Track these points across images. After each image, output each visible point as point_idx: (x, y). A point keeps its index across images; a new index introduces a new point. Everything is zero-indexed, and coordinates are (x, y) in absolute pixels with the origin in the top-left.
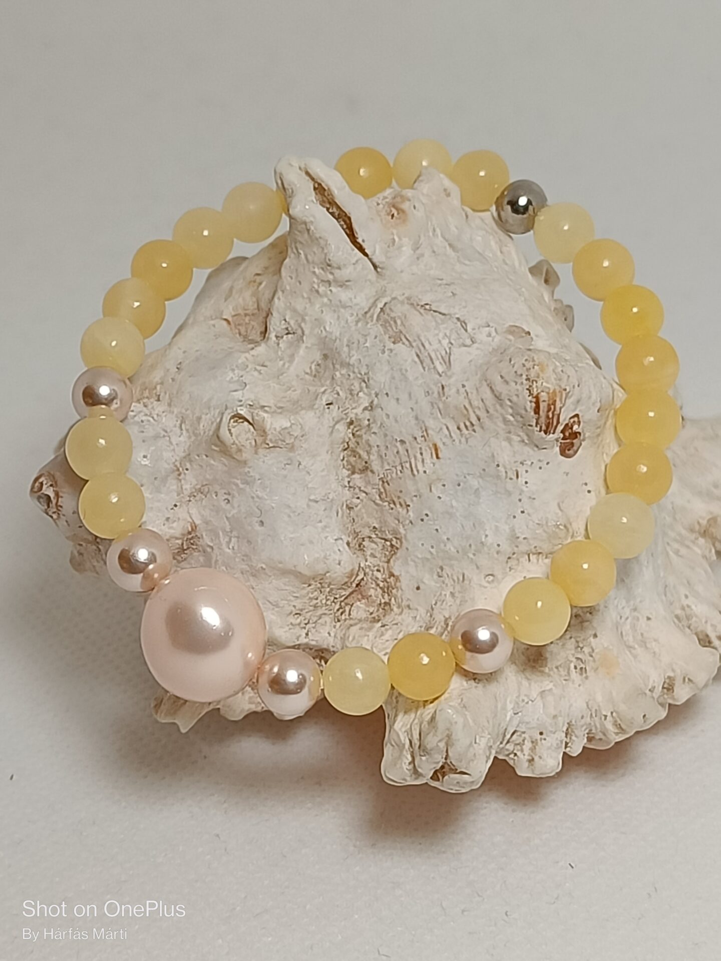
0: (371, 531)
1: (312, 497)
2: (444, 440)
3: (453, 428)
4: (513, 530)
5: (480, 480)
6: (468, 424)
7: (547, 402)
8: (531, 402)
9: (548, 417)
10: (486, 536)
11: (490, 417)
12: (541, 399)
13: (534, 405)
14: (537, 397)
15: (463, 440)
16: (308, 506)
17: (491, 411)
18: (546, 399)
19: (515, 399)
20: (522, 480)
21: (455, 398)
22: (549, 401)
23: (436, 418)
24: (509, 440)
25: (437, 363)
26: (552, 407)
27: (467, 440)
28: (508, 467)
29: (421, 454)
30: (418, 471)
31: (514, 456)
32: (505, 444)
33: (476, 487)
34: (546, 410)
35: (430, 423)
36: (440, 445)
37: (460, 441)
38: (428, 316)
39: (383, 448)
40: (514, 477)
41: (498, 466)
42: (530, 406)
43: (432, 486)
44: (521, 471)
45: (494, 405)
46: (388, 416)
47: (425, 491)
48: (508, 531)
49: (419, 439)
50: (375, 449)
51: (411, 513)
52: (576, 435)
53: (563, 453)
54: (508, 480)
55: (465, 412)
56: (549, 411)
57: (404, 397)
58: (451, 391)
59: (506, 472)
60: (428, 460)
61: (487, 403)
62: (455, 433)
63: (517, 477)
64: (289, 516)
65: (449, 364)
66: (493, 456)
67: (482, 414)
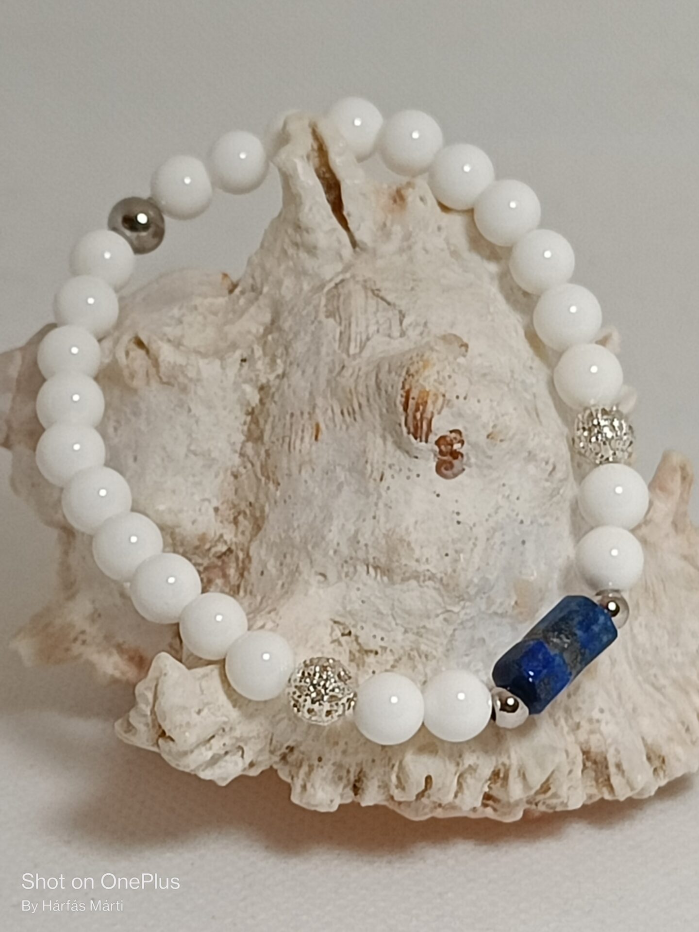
0: (247, 506)
1: (193, 448)
2: (328, 422)
3: (337, 411)
4: (357, 532)
5: (348, 473)
6: (351, 410)
7: (416, 400)
8: (402, 396)
9: (415, 417)
10: (330, 531)
11: (369, 406)
12: (412, 395)
13: (403, 400)
14: (408, 393)
15: (344, 427)
16: (187, 456)
17: (371, 400)
18: (416, 397)
19: (390, 388)
20: (384, 484)
21: (347, 380)
22: (418, 399)
23: (325, 397)
24: (384, 438)
25: (352, 345)
26: (421, 408)
27: (347, 428)
28: (375, 466)
29: (303, 431)
30: (294, 448)
31: (384, 456)
32: (379, 441)
33: (340, 480)
34: (414, 409)
35: (320, 402)
36: (322, 426)
37: (341, 428)
38: (373, 302)
39: (277, 419)
40: (378, 479)
41: (367, 462)
42: (400, 400)
43: (303, 467)
44: (388, 474)
45: (374, 394)
46: (289, 386)
47: (295, 470)
48: (352, 532)
49: (306, 416)
50: (271, 419)
51: (278, 493)
52: (455, 455)
53: (438, 470)
54: (372, 481)
55: (349, 396)
56: (417, 410)
57: (310, 370)
58: (347, 373)
59: (372, 471)
60: (307, 439)
61: (371, 391)
62: (338, 418)
63: (381, 479)
64: (163, 460)
65: (362, 348)
66: (365, 451)
67: (363, 401)
